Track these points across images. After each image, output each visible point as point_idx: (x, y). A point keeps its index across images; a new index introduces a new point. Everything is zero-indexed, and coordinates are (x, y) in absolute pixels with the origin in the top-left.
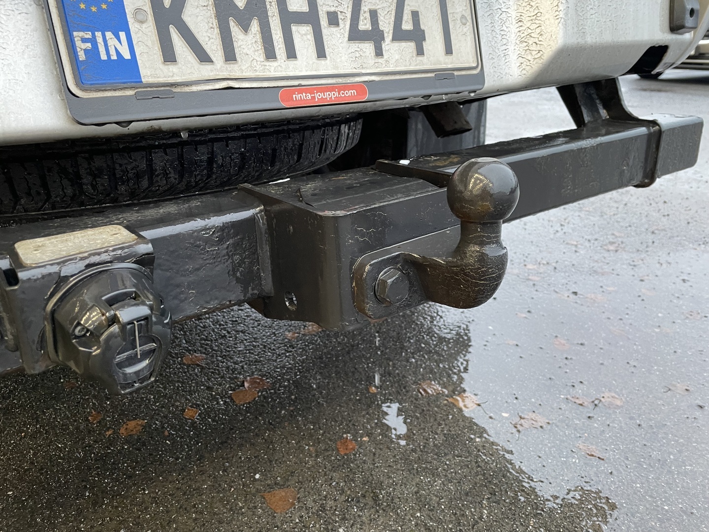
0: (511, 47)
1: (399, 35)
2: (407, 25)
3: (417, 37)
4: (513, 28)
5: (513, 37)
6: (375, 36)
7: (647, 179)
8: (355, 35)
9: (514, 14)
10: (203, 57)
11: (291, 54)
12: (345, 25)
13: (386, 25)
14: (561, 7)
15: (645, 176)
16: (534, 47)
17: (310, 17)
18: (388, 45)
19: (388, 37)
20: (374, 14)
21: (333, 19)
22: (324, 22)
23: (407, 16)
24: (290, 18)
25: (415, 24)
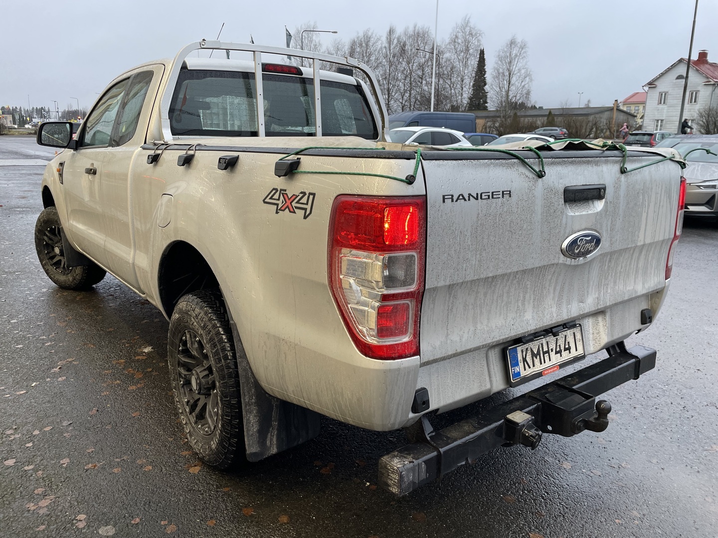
0: (591, 342)
1: (565, 349)
2: (567, 346)
3: (569, 349)
4: (591, 336)
5: (591, 339)
6: (560, 352)
7: (636, 377)
8: (556, 353)
9: (591, 332)
10: (530, 367)
11: (545, 363)
12: (554, 351)
13: (562, 348)
14: (606, 331)
15: (635, 376)
16: (598, 342)
18: (563, 353)
19: (563, 351)
20: (560, 346)
21: (552, 351)
22: (550, 351)
23: (567, 343)
24: (544, 353)
25: (569, 345)
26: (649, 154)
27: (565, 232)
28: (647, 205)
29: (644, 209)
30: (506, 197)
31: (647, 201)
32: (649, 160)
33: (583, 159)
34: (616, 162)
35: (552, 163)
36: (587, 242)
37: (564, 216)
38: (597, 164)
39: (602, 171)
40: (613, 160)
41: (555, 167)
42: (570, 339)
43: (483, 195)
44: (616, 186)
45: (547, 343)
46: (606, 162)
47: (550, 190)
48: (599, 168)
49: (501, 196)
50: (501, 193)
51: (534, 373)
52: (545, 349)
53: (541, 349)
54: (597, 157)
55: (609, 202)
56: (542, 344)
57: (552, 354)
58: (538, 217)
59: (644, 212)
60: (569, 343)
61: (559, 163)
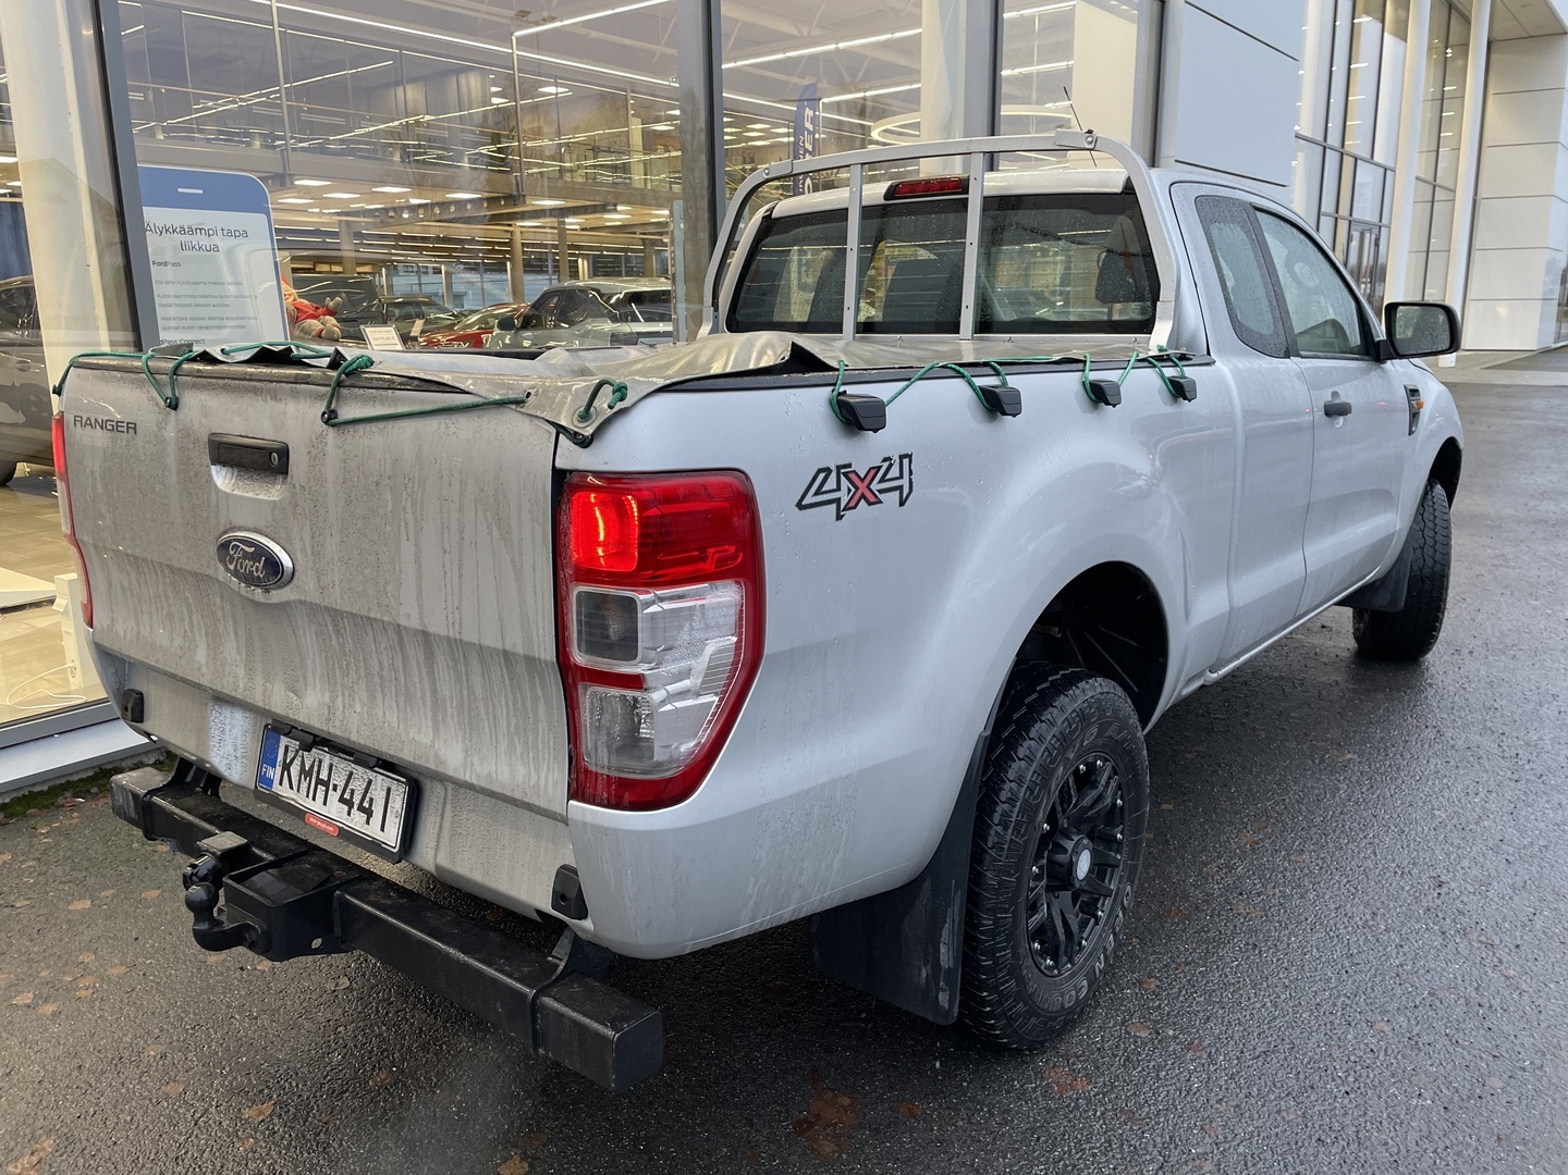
1: (361, 809)
2: (366, 805)
3: (369, 813)
6: (349, 803)
8: (342, 800)
10: (291, 788)
11: (314, 799)
12: (339, 792)
13: (357, 800)
17: (326, 784)
18: (355, 810)
19: (356, 807)
20: (353, 792)
21: (335, 789)
22: (331, 787)
23: (367, 799)
24: (319, 782)
25: (371, 805)
26: (427, 386)
27: (218, 523)
28: (411, 523)
29: (403, 531)
30: (131, 431)
31: (409, 510)
32: (413, 400)
33: (243, 382)
34: (320, 397)
35: (195, 386)
36: (246, 555)
37: (213, 491)
38: (275, 396)
39: (284, 413)
40: (311, 391)
41: (198, 392)
42: (378, 795)
43: (109, 423)
44: (314, 452)
45: (331, 766)
46: (295, 395)
47: (185, 433)
48: (280, 406)
49: (125, 429)
50: (125, 425)
51: (293, 802)
52: (324, 776)
53: (316, 769)
54: (272, 382)
55: (297, 486)
56: (320, 762)
57: (334, 796)
58: (172, 479)
59: (404, 538)
60: (371, 800)
61: (204, 387)
